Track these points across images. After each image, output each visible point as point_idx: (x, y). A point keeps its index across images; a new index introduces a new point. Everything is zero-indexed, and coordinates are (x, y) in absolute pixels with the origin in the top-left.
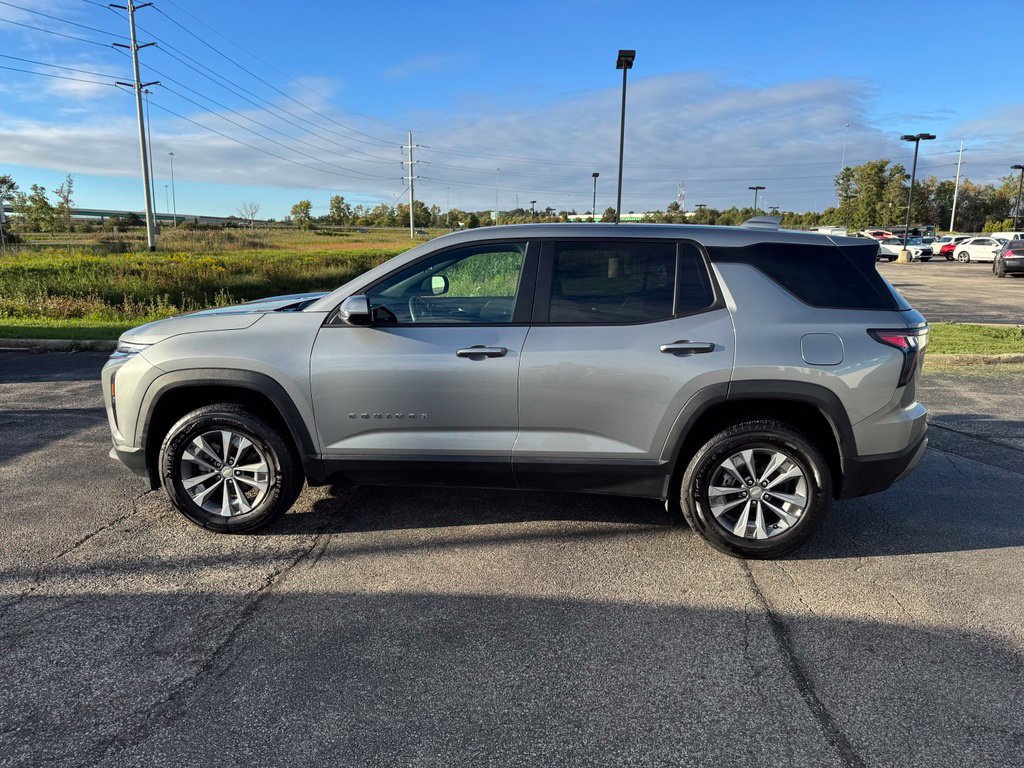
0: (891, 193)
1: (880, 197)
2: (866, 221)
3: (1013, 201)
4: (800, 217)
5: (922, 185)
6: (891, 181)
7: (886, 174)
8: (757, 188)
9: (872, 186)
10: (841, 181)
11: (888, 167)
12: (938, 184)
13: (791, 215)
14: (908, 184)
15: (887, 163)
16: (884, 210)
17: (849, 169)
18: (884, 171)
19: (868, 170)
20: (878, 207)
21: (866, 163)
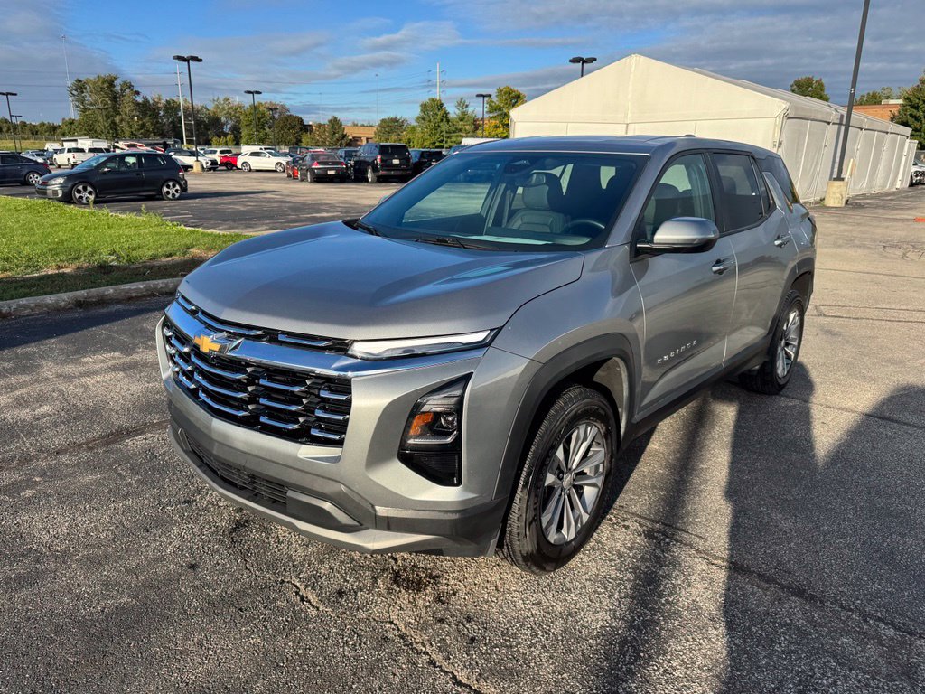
0: (127, 108)
1: (117, 111)
2: (109, 132)
3: (223, 119)
4: (34, 126)
5: (151, 102)
6: (123, 96)
7: (118, 88)
8: (7, 94)
9: (107, 99)
10: (75, 92)
11: (117, 82)
12: (163, 102)
13: (24, 124)
14: (139, 99)
15: (115, 78)
16: (124, 124)
17: (80, 81)
18: (114, 86)
19: (100, 83)
20: (117, 119)
21: (96, 76)
